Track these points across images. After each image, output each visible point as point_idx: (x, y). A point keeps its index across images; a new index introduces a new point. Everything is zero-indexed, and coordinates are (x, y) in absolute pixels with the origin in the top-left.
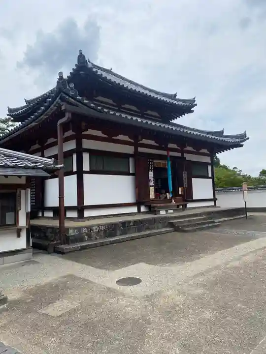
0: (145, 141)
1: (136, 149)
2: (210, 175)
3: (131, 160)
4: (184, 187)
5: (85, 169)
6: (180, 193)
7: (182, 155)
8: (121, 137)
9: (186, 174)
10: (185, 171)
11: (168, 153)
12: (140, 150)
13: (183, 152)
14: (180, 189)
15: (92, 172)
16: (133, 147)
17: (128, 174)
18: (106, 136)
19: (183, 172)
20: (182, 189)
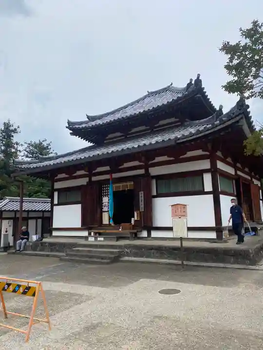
1: (90, 179)
4: (141, 210)
5: (55, 203)
6: (136, 218)
7: (147, 171)
8: (78, 173)
9: (143, 195)
11: (111, 176)
12: (94, 179)
14: (135, 213)
15: (58, 204)
18: (68, 176)
19: (140, 193)
20: (138, 214)
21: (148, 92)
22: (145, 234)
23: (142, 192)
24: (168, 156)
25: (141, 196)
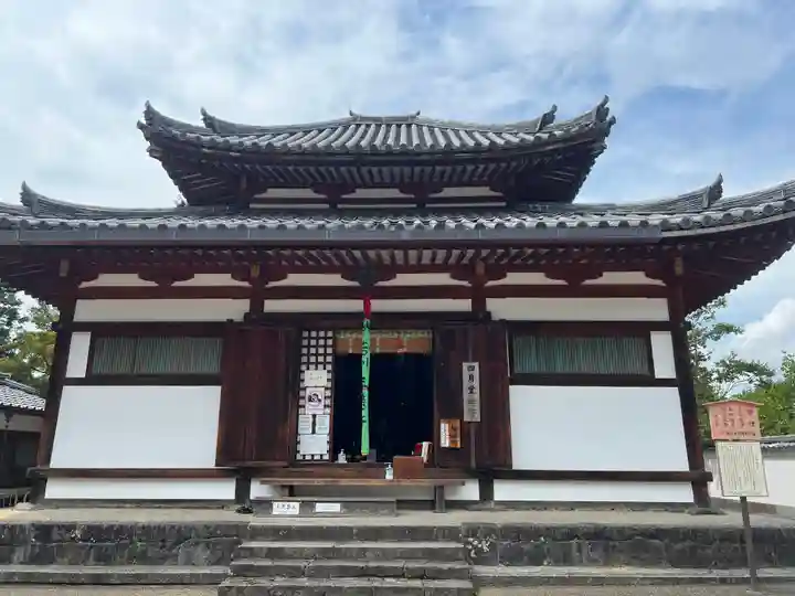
0: (294, 280)
1: (257, 306)
4: (467, 418)
5: (69, 374)
6: (445, 442)
7: (479, 304)
8: (202, 280)
9: (476, 373)
10: (474, 361)
11: (367, 306)
12: (271, 306)
13: (479, 295)
14: (444, 428)
16: (248, 301)
18: (153, 284)
19: (465, 366)
20: (453, 429)
21: (351, 114)
22: (471, 491)
23: (474, 364)
24: (548, 276)
25: (471, 374)
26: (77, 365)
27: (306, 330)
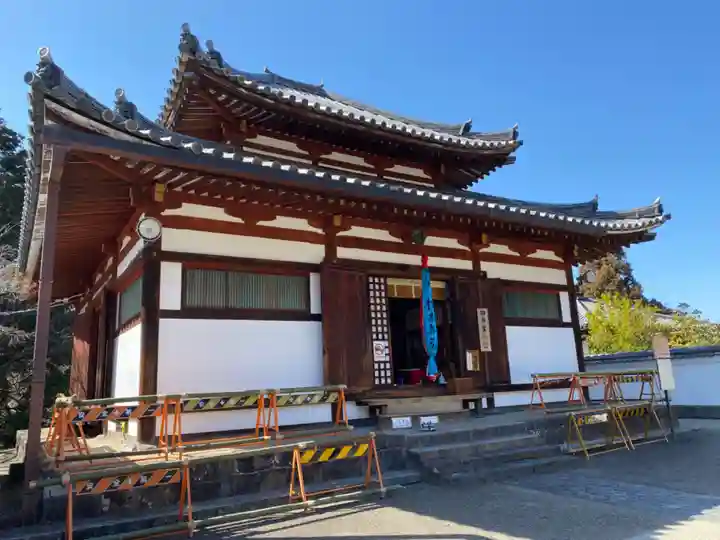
0: (357, 231)
1: (330, 252)
2: (567, 318)
3: (314, 279)
4: (483, 349)
6: (470, 367)
7: (476, 265)
9: (486, 316)
10: (484, 307)
11: (424, 260)
12: (343, 253)
13: (476, 258)
14: (469, 356)
15: (187, 312)
16: (323, 247)
17: (304, 315)
18: (239, 220)
19: (479, 310)
20: (474, 357)
23: (486, 310)
24: (511, 249)
25: (483, 317)
26: (170, 295)
27: (371, 275)
